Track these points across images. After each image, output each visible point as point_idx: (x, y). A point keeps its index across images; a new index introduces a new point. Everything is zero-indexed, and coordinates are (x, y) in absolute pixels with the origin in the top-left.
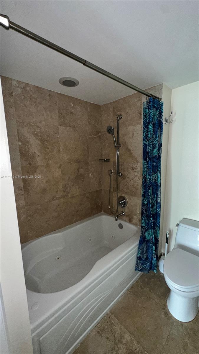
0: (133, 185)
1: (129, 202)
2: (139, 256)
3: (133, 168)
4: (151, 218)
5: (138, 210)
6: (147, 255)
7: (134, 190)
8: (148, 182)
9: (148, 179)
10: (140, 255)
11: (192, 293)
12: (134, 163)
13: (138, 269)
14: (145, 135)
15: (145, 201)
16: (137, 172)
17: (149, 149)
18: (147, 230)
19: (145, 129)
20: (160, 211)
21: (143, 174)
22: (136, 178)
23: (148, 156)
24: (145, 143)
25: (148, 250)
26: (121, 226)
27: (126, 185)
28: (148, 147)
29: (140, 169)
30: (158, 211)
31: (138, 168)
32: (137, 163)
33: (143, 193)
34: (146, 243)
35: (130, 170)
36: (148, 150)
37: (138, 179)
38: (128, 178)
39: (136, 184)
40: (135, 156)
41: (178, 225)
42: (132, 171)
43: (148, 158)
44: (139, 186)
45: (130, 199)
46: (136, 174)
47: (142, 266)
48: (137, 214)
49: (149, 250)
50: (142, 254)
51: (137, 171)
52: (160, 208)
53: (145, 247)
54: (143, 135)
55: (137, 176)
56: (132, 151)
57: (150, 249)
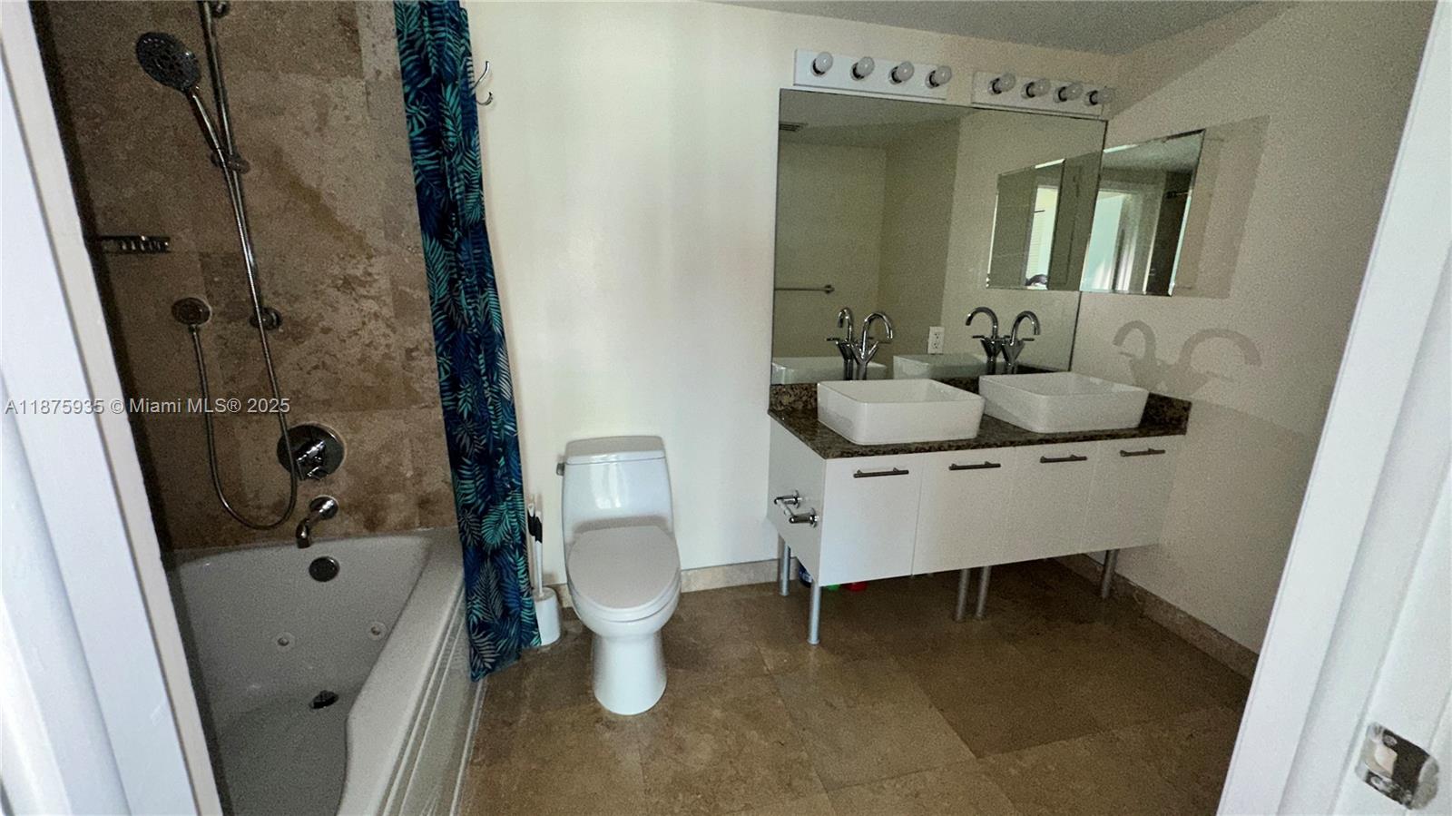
0: (361, 361)
1: (350, 442)
2: (478, 619)
3: (348, 284)
4: (499, 460)
5: (406, 462)
6: (504, 602)
7: (369, 380)
8: (471, 324)
9: (468, 310)
10: (480, 616)
11: (662, 612)
12: (354, 257)
13: (485, 668)
14: (417, 131)
15: (460, 403)
16: (373, 298)
17: (457, 191)
18: (486, 512)
19: (413, 103)
20: (515, 428)
21: (431, 298)
22: (372, 325)
23: (457, 221)
24: (426, 166)
25: (504, 582)
26: (324, 570)
27: (316, 367)
28: (452, 184)
29: (389, 286)
30: (509, 431)
31: (376, 280)
32: (369, 257)
33: (444, 377)
34: (493, 561)
35: (333, 292)
36: (454, 197)
37: (388, 331)
38: (326, 331)
39: (376, 356)
40: (352, 227)
41: (561, 468)
42: (342, 298)
43: (457, 225)
44: (393, 359)
45: (356, 431)
46: (371, 306)
47: (496, 649)
48: (405, 479)
49: (507, 580)
50: (487, 608)
51: (373, 292)
52: (515, 418)
53: (492, 575)
54: (412, 130)
55: (376, 316)
56: (325, 199)
57: (508, 577)
